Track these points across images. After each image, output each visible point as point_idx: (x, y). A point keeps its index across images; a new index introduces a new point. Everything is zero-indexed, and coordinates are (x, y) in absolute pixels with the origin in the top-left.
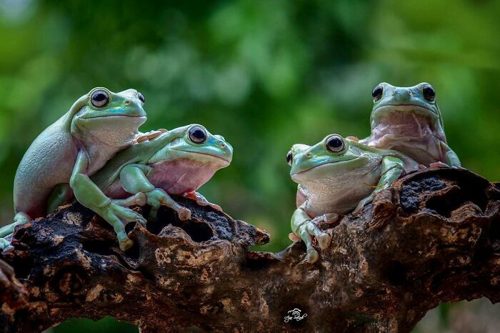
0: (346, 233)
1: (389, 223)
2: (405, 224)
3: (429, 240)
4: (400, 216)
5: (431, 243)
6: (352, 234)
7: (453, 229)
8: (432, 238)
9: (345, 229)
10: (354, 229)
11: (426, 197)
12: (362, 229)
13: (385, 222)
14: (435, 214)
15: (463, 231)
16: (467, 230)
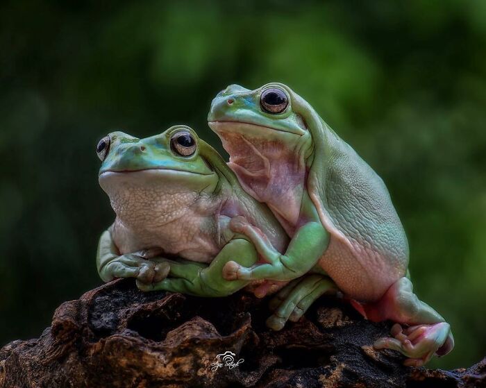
0: (18, 365)
1: (72, 351)
2: (92, 351)
3: (131, 375)
4: (86, 340)
5: (135, 379)
6: (25, 366)
7: (162, 358)
8: (134, 371)
9: (17, 360)
10: (26, 360)
11: (128, 312)
12: (37, 359)
13: (67, 349)
14: (136, 336)
15: (182, 360)
16: (190, 358)
